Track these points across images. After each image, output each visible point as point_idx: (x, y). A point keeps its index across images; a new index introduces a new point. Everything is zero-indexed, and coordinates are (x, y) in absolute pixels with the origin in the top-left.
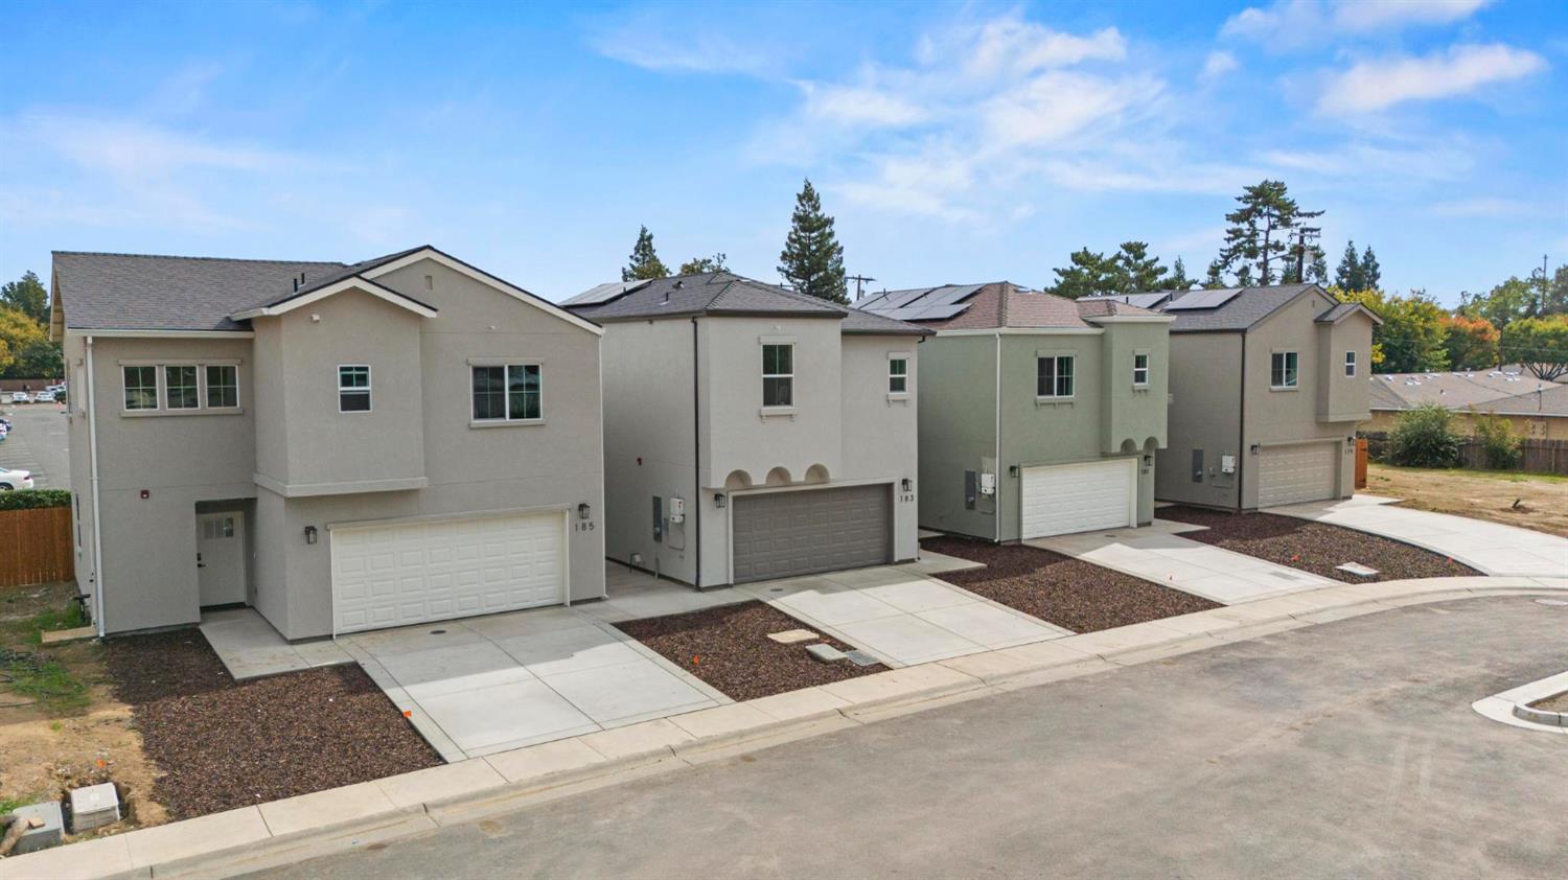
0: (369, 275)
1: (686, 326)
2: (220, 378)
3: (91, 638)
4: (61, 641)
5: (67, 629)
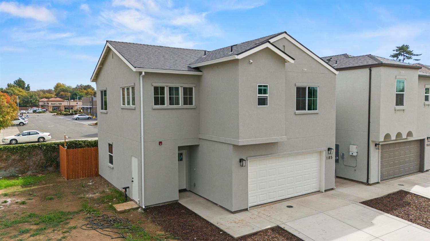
0: (271, 41)
1: (367, 71)
2: (188, 92)
3: (137, 208)
4: (125, 210)
5: (122, 203)
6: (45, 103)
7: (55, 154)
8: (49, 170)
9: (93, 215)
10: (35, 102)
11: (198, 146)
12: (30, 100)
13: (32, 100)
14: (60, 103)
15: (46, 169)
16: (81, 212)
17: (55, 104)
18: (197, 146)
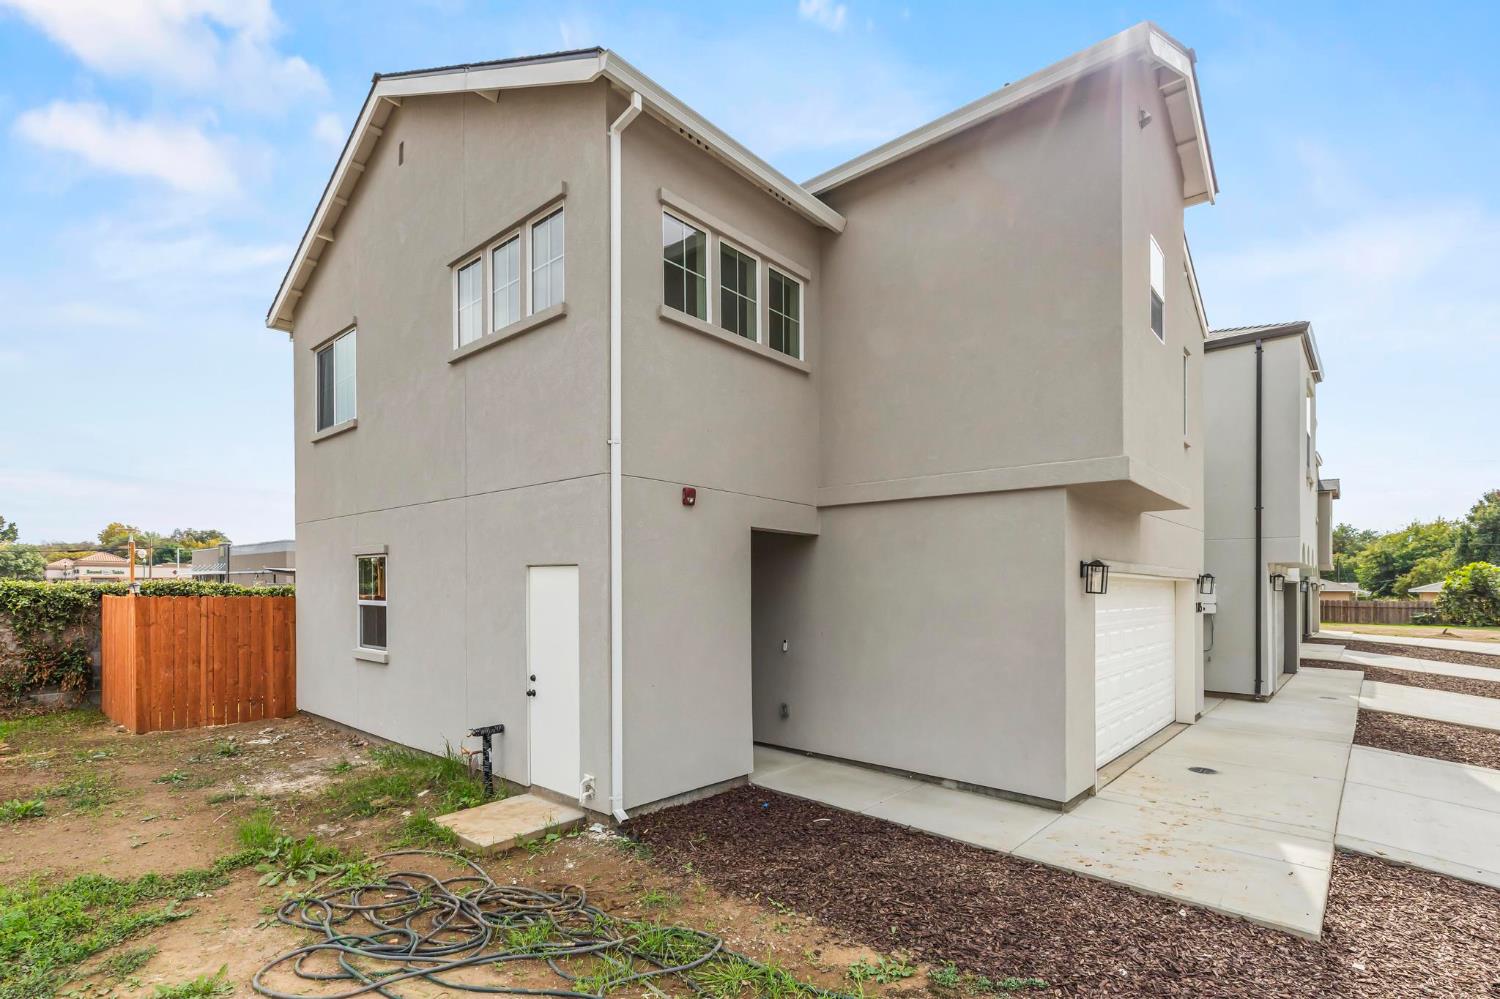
2: (783, 295)
3: (581, 825)
4: (520, 838)
5: (477, 805)
6: (65, 574)
7: (80, 633)
8: (43, 704)
9: (323, 882)
10: (32, 570)
11: (810, 539)
12: (13, 563)
13: (21, 563)
14: (116, 569)
15: (29, 699)
16: (236, 874)
17: (100, 572)
18: (804, 542)
